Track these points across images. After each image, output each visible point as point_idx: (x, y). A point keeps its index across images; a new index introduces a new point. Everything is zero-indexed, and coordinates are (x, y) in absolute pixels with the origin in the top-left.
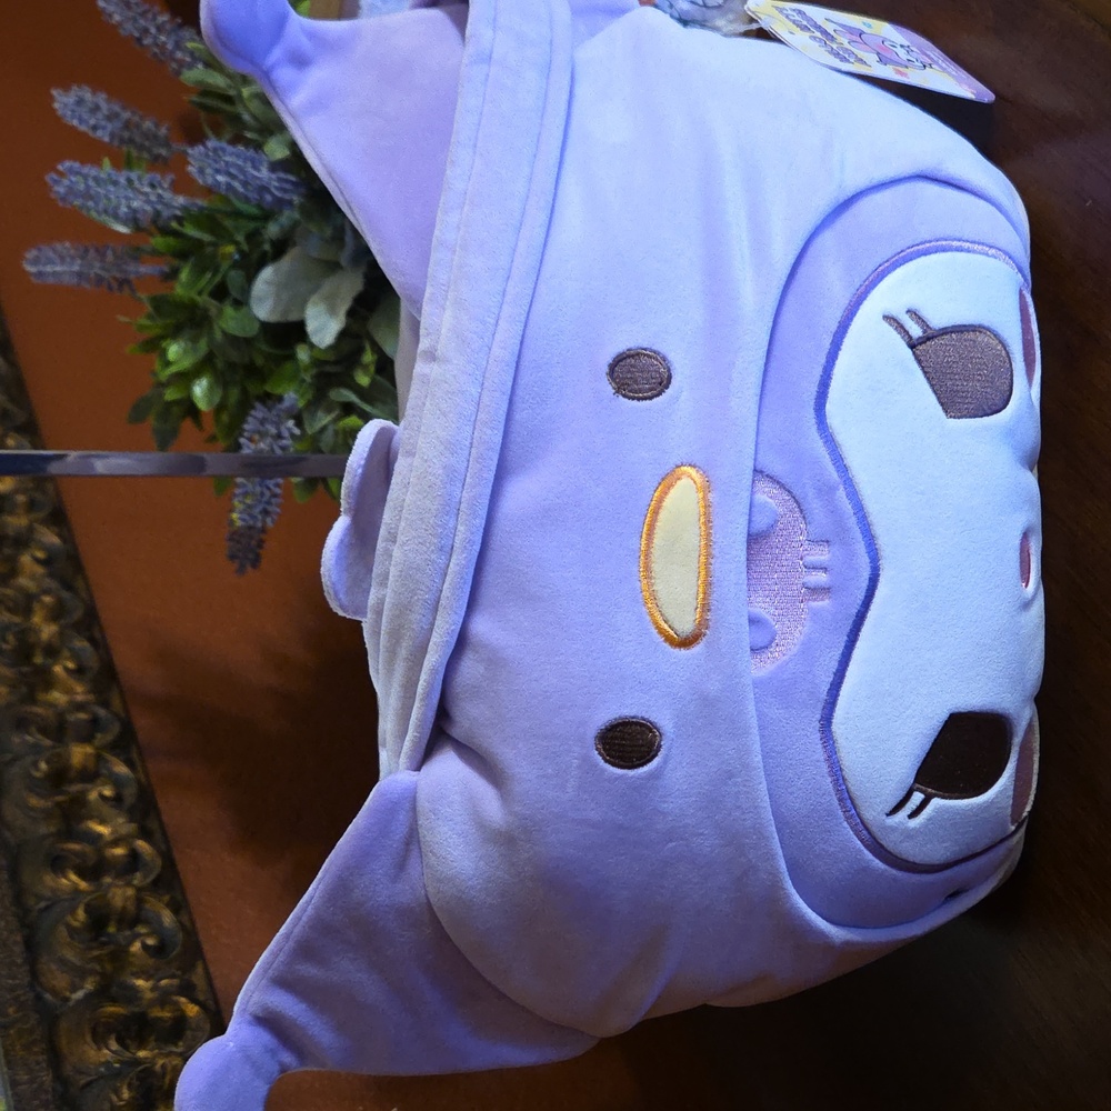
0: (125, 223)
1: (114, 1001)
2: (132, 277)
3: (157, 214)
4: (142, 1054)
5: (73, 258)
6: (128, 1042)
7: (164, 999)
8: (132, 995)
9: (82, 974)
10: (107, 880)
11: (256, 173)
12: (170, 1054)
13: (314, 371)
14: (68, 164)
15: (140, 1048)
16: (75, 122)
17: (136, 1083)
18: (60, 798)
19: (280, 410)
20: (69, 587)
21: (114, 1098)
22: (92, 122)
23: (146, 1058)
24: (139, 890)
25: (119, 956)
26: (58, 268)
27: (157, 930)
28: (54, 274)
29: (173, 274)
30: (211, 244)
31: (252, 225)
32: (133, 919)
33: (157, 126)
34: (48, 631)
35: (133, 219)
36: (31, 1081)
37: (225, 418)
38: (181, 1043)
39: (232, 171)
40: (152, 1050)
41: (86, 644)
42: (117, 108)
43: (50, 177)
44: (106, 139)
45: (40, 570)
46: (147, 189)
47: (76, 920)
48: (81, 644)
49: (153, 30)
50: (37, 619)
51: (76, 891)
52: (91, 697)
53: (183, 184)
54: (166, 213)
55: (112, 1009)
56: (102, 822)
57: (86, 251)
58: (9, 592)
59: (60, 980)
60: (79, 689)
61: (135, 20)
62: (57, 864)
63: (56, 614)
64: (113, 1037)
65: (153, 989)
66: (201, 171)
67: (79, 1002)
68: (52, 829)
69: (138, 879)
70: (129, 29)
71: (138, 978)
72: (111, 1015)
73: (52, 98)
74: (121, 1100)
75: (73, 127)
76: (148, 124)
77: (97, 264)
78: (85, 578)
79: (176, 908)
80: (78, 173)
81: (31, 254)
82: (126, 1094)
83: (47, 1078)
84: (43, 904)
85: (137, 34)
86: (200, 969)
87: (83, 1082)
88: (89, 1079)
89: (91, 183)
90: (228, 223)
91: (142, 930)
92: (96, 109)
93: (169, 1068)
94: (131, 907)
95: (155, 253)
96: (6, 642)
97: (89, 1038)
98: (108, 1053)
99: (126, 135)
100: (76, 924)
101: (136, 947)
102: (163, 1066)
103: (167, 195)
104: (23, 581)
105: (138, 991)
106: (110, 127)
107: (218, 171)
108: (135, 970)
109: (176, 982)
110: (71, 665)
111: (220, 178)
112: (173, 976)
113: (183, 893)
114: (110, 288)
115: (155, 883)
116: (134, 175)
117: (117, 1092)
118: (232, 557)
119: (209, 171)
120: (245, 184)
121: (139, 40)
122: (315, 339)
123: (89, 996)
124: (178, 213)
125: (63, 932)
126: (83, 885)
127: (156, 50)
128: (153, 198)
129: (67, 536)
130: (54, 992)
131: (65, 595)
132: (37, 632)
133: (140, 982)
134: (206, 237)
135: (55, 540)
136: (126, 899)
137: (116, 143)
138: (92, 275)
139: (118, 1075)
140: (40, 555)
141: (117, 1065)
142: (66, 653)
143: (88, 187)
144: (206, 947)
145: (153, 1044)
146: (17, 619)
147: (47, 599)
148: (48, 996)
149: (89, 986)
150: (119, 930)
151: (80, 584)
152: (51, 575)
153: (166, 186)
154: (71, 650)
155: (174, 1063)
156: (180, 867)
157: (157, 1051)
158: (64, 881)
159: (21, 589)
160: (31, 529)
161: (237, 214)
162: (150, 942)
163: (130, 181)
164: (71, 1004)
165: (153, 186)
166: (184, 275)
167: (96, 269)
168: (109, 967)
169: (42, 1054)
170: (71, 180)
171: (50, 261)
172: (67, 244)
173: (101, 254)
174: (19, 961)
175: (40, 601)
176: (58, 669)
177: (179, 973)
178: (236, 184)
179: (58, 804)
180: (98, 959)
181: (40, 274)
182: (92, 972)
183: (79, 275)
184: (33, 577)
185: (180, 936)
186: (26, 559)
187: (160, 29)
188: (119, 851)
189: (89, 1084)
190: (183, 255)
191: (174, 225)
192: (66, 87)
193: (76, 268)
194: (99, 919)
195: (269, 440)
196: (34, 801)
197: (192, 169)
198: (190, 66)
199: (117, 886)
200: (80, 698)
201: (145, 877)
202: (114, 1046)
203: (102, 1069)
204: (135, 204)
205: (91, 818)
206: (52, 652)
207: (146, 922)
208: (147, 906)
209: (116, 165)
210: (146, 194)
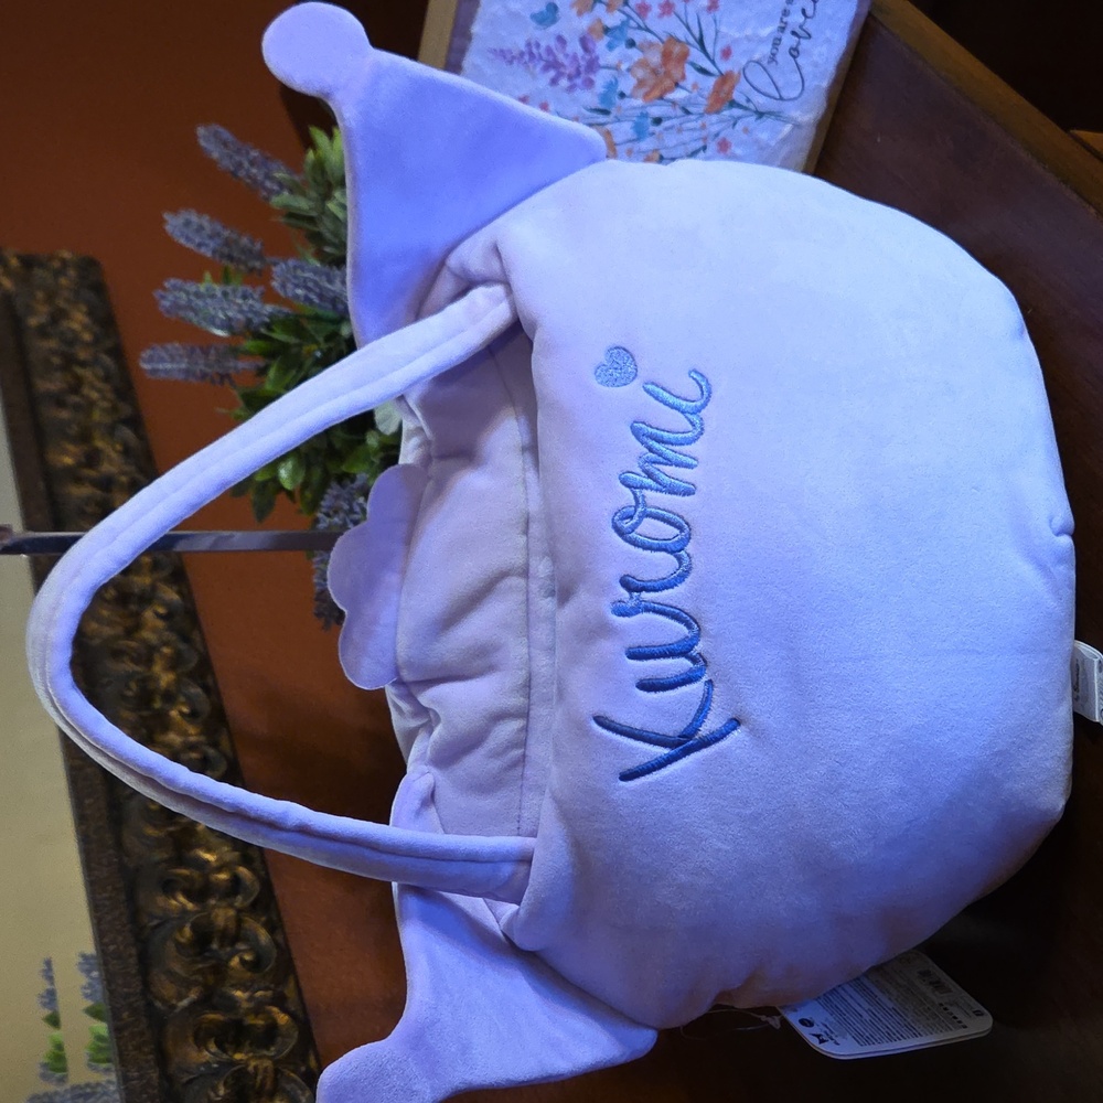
0: (221, 327)
1: (215, 1009)
2: (231, 371)
3: (249, 321)
4: (238, 1056)
5: (181, 356)
6: (227, 1046)
7: (258, 1009)
8: (232, 1004)
9: (188, 985)
10: (213, 902)
11: (329, 286)
12: (261, 1057)
13: (381, 454)
14: (173, 281)
15: (235, 1052)
16: (182, 241)
17: (230, 1081)
18: (172, 829)
19: (353, 489)
20: (186, 639)
21: (212, 1094)
22: (197, 240)
23: (241, 1060)
24: (239, 911)
25: (220, 970)
26: (169, 366)
27: (255, 947)
28: (166, 371)
29: (263, 371)
30: (296, 345)
31: (331, 328)
32: (233, 937)
33: (252, 242)
34: (166, 679)
35: (228, 325)
36: (141, 1078)
37: (308, 494)
38: (273, 1049)
39: (310, 284)
40: (246, 1053)
41: (199, 690)
42: (219, 227)
43: (157, 293)
44: (209, 254)
45: (160, 624)
46: (240, 301)
47: (183, 937)
48: (195, 690)
49: (246, 164)
50: (157, 668)
51: (184, 911)
52: (202, 738)
53: (270, 296)
54: (256, 320)
55: (212, 1016)
56: (209, 850)
57: (193, 351)
58: (133, 644)
59: (168, 989)
60: (192, 730)
61: (231, 157)
62: (168, 887)
63: (174, 663)
64: (213, 1040)
65: (250, 999)
66: (283, 286)
67: (185, 1009)
68: (166, 856)
69: (239, 901)
70: (227, 164)
71: (237, 989)
72: (211, 1021)
73: (163, 221)
74: (218, 1096)
75: (181, 245)
76: (245, 241)
77: (201, 361)
78: (201, 631)
79: (272, 928)
80: (181, 289)
81: (145, 354)
82: (222, 1092)
83: (154, 1075)
84: (155, 922)
85: (232, 168)
86: (292, 984)
87: (185, 1079)
88: (192, 1077)
89: (192, 297)
90: (310, 326)
91: (241, 946)
92: (200, 228)
93: (261, 1071)
94: (232, 925)
95: (248, 353)
96: (129, 689)
97: (191, 1040)
98: (208, 1055)
99: (226, 250)
100: (183, 940)
101: (235, 961)
102: (256, 1068)
103: (257, 306)
104: (146, 634)
105: (237, 1002)
106: (212, 244)
107: (297, 286)
108: (233, 982)
109: (269, 993)
110: (185, 710)
111: (300, 292)
112: (266, 989)
113: (279, 915)
114: (213, 381)
115: (254, 905)
116: (229, 289)
117: (215, 1089)
118: (319, 615)
119: (289, 286)
120: (321, 296)
121: (234, 174)
122: (381, 427)
123: (193, 1004)
124: (267, 320)
125: (171, 946)
126: (190, 906)
127: (248, 181)
128: (245, 308)
129: (187, 595)
130: (164, 1001)
131: (182, 646)
132: (156, 679)
133: (238, 993)
134: (292, 340)
135: (176, 597)
136: (227, 919)
137: (217, 259)
138: (198, 371)
139: (216, 1074)
140: (161, 610)
141: (215, 1066)
142: (182, 699)
143: (190, 301)
144: (298, 964)
145: (247, 1048)
146: (138, 669)
147: (166, 650)
148: (158, 1004)
149: (193, 995)
150: (222, 946)
151: (196, 636)
152: (171, 629)
153: (256, 296)
154: (185, 695)
155: (265, 1065)
156: (277, 892)
157: (251, 1055)
158: (174, 902)
159: (144, 642)
160: (154, 588)
161: (317, 318)
162: (247, 957)
163: (225, 294)
164: (177, 1011)
165: (245, 297)
166: (272, 373)
167: (201, 367)
168: (211, 979)
169: (151, 1053)
170: (174, 295)
171: (162, 360)
172: (177, 345)
173: (206, 352)
174: (134, 971)
175: (159, 651)
176: (174, 713)
177: (272, 986)
178: (313, 296)
179: (171, 834)
180: (199, 971)
181: (155, 371)
182: (196, 983)
183: (187, 371)
184: (154, 630)
185: (274, 953)
186: (148, 614)
187: (252, 163)
188: (223, 876)
189: (190, 1082)
190: (270, 355)
191: (263, 330)
192: (175, 211)
193: (183, 366)
194: (204, 937)
195: (342, 515)
196: (150, 831)
197: (275, 284)
198: (278, 193)
199: (219, 907)
200: (192, 739)
201: (245, 899)
202: (213, 1048)
203: (202, 1069)
204: (230, 314)
205: (199, 846)
206: (169, 697)
207: (246, 940)
208: (246, 925)
209: (216, 279)
210: (240, 306)
